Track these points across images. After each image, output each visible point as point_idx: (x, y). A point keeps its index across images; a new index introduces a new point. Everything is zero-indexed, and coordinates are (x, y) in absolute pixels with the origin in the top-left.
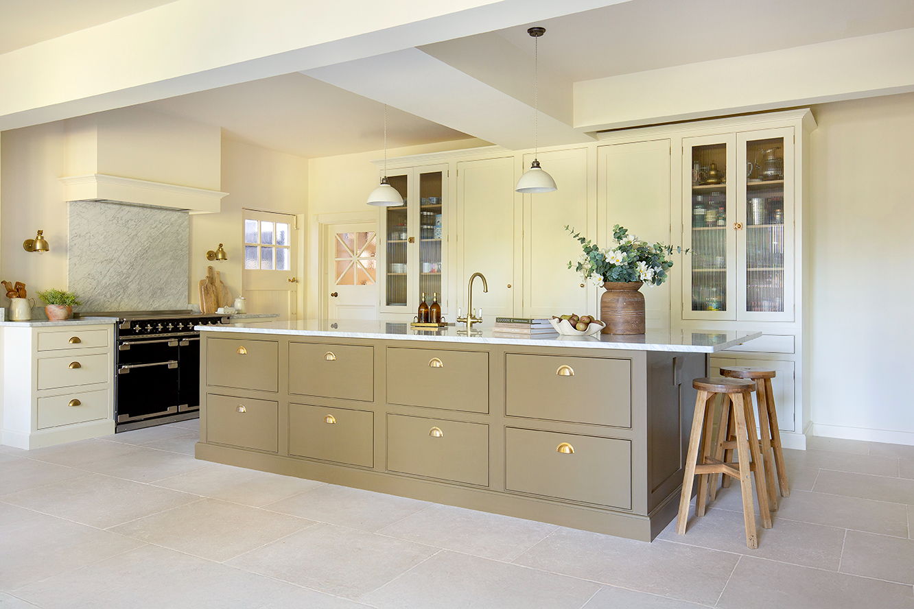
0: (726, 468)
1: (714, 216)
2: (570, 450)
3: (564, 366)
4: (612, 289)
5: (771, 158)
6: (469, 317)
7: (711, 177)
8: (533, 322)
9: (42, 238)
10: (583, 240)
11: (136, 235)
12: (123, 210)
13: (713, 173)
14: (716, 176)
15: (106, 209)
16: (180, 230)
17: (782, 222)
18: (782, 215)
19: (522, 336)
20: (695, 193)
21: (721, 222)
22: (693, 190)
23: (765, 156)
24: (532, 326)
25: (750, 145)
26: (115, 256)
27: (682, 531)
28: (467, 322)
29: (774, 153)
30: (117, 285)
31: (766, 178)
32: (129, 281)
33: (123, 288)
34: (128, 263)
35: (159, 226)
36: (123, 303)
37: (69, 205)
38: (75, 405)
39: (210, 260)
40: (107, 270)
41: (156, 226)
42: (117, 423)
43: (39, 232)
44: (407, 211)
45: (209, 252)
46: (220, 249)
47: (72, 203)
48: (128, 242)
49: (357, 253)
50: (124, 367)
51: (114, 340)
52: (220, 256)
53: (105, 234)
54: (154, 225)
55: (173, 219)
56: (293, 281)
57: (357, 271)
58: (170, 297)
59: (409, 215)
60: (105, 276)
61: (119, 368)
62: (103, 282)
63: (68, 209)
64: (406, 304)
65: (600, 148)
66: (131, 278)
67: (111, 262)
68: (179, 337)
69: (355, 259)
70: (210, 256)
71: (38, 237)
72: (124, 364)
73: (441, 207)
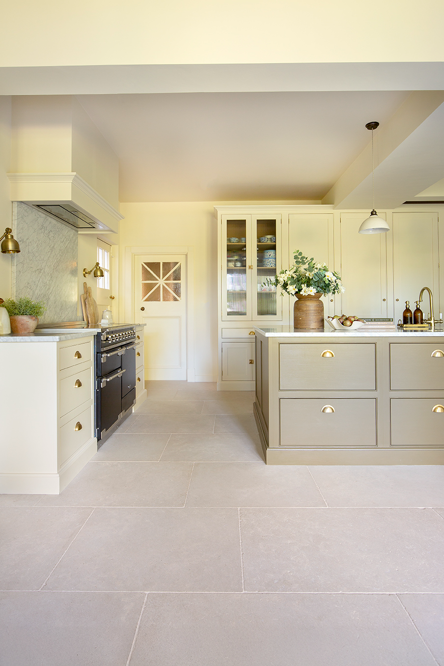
9: (12, 237)
12: (47, 220)
16: (74, 247)
30: (43, 297)
32: (50, 293)
33: (47, 299)
34: (49, 274)
35: (65, 241)
36: (46, 314)
37: (16, 205)
38: (79, 429)
39: (85, 277)
40: (38, 279)
41: (63, 241)
42: (98, 440)
43: (8, 231)
44: (245, 246)
45: (85, 269)
46: (98, 268)
47: (19, 203)
48: (50, 253)
49: (163, 278)
50: (103, 380)
51: (95, 353)
52: (99, 274)
53: (37, 242)
54: (63, 239)
55: (71, 236)
56: (112, 298)
57: (163, 291)
58: (69, 309)
59: (248, 249)
60: (37, 286)
61: (101, 382)
62: (36, 292)
63: (15, 210)
64: (244, 314)
65: (394, 214)
66: (51, 289)
67: (40, 272)
68: (122, 346)
69: (161, 282)
70: (86, 273)
71: (8, 236)
72: (102, 377)
73: (275, 245)
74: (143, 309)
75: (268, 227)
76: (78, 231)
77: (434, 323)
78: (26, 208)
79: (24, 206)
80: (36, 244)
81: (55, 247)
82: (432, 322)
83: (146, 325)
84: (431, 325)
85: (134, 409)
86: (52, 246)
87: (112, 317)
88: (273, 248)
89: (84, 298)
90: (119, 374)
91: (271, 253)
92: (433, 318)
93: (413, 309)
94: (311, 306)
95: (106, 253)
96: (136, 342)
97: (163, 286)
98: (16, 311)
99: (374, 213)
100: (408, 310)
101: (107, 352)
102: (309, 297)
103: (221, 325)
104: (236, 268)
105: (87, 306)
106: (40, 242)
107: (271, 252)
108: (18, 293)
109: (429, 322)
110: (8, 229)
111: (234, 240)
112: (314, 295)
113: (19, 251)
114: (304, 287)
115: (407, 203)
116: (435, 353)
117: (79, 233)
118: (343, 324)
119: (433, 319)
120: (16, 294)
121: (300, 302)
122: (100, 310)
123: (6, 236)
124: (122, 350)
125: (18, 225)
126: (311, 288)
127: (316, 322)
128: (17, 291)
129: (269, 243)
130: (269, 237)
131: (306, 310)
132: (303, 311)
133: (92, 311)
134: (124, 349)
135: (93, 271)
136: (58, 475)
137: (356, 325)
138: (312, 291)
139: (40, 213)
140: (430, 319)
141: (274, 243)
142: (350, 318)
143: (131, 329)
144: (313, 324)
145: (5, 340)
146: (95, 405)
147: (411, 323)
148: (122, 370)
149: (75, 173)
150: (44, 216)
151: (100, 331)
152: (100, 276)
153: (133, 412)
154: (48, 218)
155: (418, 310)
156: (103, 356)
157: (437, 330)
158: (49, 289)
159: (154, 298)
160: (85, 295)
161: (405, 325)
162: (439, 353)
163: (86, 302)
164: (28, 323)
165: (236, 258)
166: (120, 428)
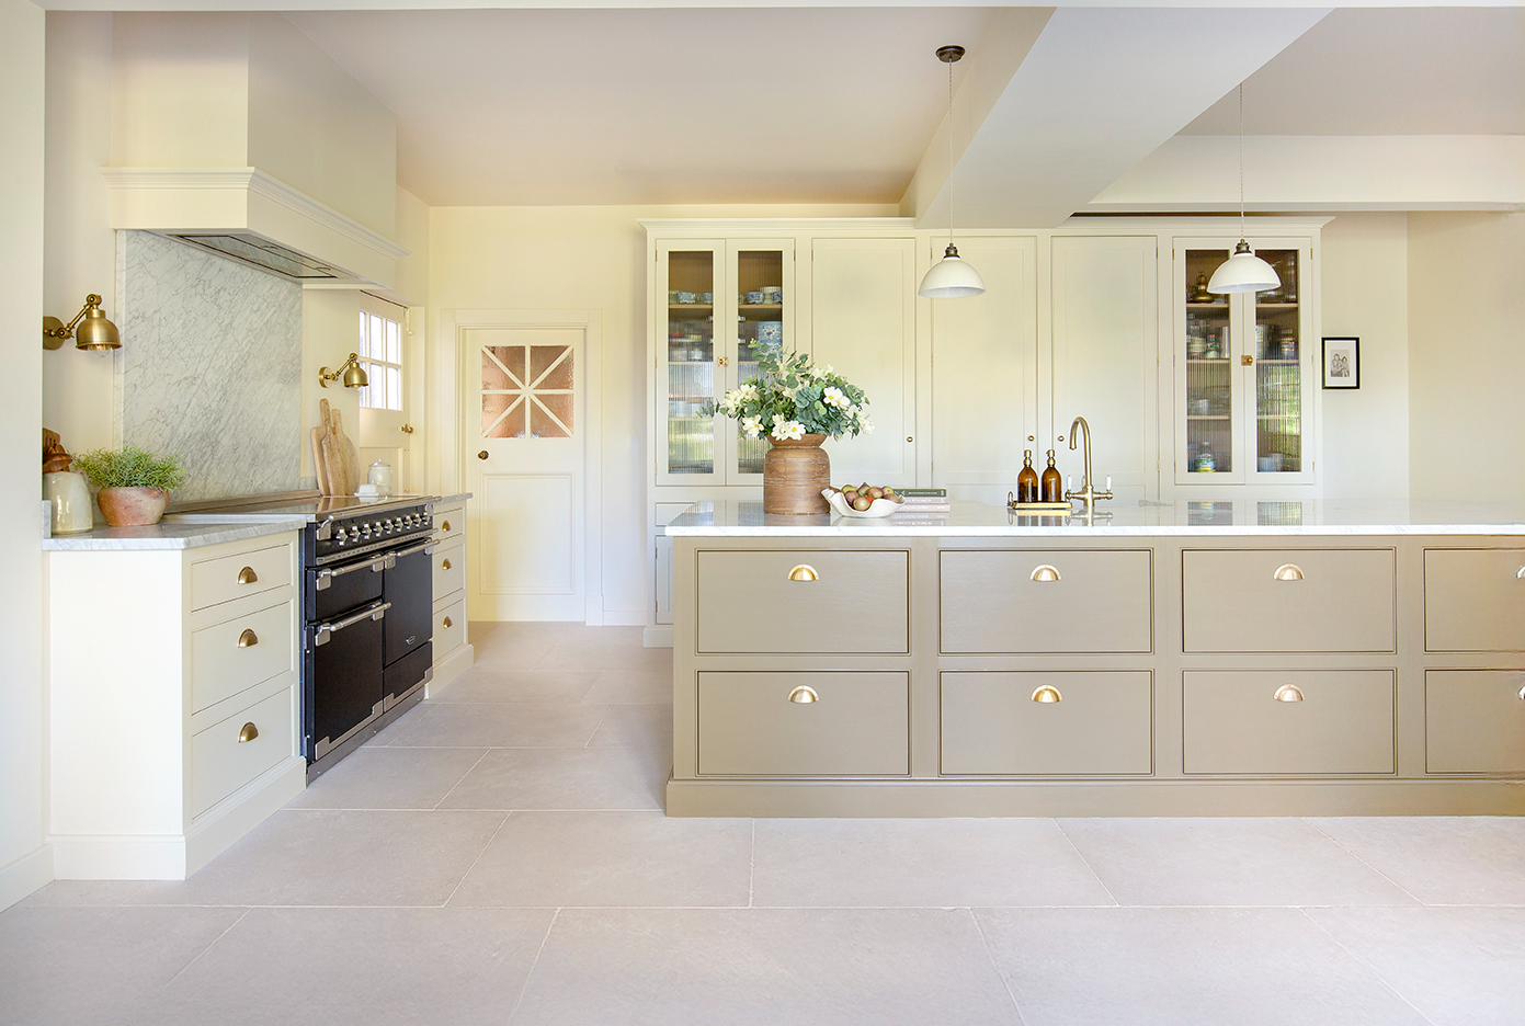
1: (1202, 345)
9: (102, 313)
11: (231, 324)
12: (211, 264)
13: (1202, 288)
15: (187, 257)
16: (290, 320)
22: (1187, 307)
26: (199, 371)
28: (1084, 499)
30: (202, 439)
32: (219, 429)
33: (211, 443)
34: (219, 387)
35: (263, 307)
36: (210, 478)
37: (125, 238)
38: (249, 739)
39: (324, 386)
40: (188, 401)
41: (259, 308)
42: (309, 763)
43: (93, 300)
44: (711, 312)
45: (323, 369)
46: (355, 365)
47: (130, 233)
48: (219, 339)
49: (532, 382)
50: (322, 628)
51: (300, 567)
52: (356, 379)
53: (184, 317)
54: (257, 305)
55: (282, 296)
56: (408, 430)
57: (532, 414)
58: (276, 463)
59: (717, 319)
60: (184, 415)
61: (316, 633)
62: (181, 430)
63: (123, 248)
64: (710, 471)
65: (1054, 239)
66: (224, 421)
67: (193, 384)
68: (384, 551)
69: (528, 392)
70: (325, 378)
71: (91, 313)
72: (320, 621)
73: (781, 310)
74: (484, 455)
75: (764, 267)
76: (301, 284)
77: (1093, 500)
78: (151, 243)
79: (145, 238)
80: (181, 322)
81: (235, 324)
82: (1088, 496)
83: (470, 495)
84: (1086, 504)
85: (429, 690)
86: (227, 321)
87: (392, 478)
88: (777, 316)
89: (318, 435)
90: (377, 612)
91: (770, 327)
92: (1089, 488)
93: (1040, 468)
94: (799, 462)
95: (392, 326)
96: (434, 537)
97: (532, 402)
98: (113, 479)
99: (952, 252)
100: (1028, 471)
101: (334, 566)
102: (790, 444)
103: (654, 495)
104: (691, 363)
105: (325, 454)
106: (193, 315)
107: (772, 327)
108: (130, 433)
109: (1082, 496)
110: (93, 296)
111: (688, 300)
112: (800, 438)
113: (119, 347)
114: (778, 419)
115: (1075, 215)
116: (1038, 573)
117: (304, 286)
118: (852, 505)
119: (1089, 491)
120: (125, 437)
121: (774, 454)
122: (362, 460)
123: (88, 313)
124: (382, 558)
125: (129, 282)
126: (794, 424)
127: (806, 499)
128: (126, 431)
129: (769, 304)
130: (770, 290)
131: (784, 473)
132: (779, 475)
133: (340, 465)
134: (392, 554)
135: (343, 373)
136: (183, 839)
137: (881, 507)
138: (794, 430)
139: (192, 251)
140: (1085, 490)
141: (778, 306)
142: (872, 491)
143: (420, 509)
144: (803, 504)
145: (68, 546)
146: (301, 684)
147: (1035, 500)
148: (383, 602)
149: (252, 169)
150: (203, 255)
151: (312, 519)
152: (359, 385)
153: (427, 697)
154: (214, 259)
155: (1051, 470)
156: (322, 574)
157: (1099, 514)
158: (218, 420)
159: (512, 429)
160: (324, 429)
161: (1019, 505)
162: (1049, 572)
163: (324, 447)
164: (142, 504)
165: (694, 338)
166: (382, 735)
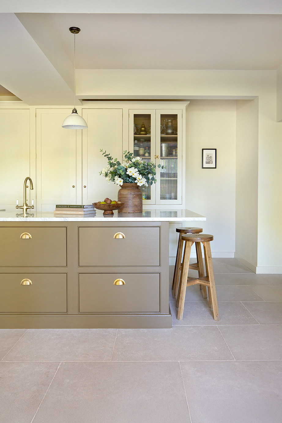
0: (199, 281)
1: (143, 151)
2: (123, 282)
3: (118, 233)
4: (127, 187)
5: (170, 124)
6: (25, 205)
7: (142, 131)
8: (85, 207)
10: (110, 158)
13: (143, 129)
14: (145, 131)
17: (176, 156)
18: (176, 152)
19: (77, 215)
20: (135, 139)
21: (147, 155)
22: (134, 136)
23: (168, 123)
24: (84, 210)
25: (162, 116)
27: (181, 318)
28: (23, 209)
29: (172, 122)
31: (167, 134)
82: (25, 207)
109: (22, 207)
